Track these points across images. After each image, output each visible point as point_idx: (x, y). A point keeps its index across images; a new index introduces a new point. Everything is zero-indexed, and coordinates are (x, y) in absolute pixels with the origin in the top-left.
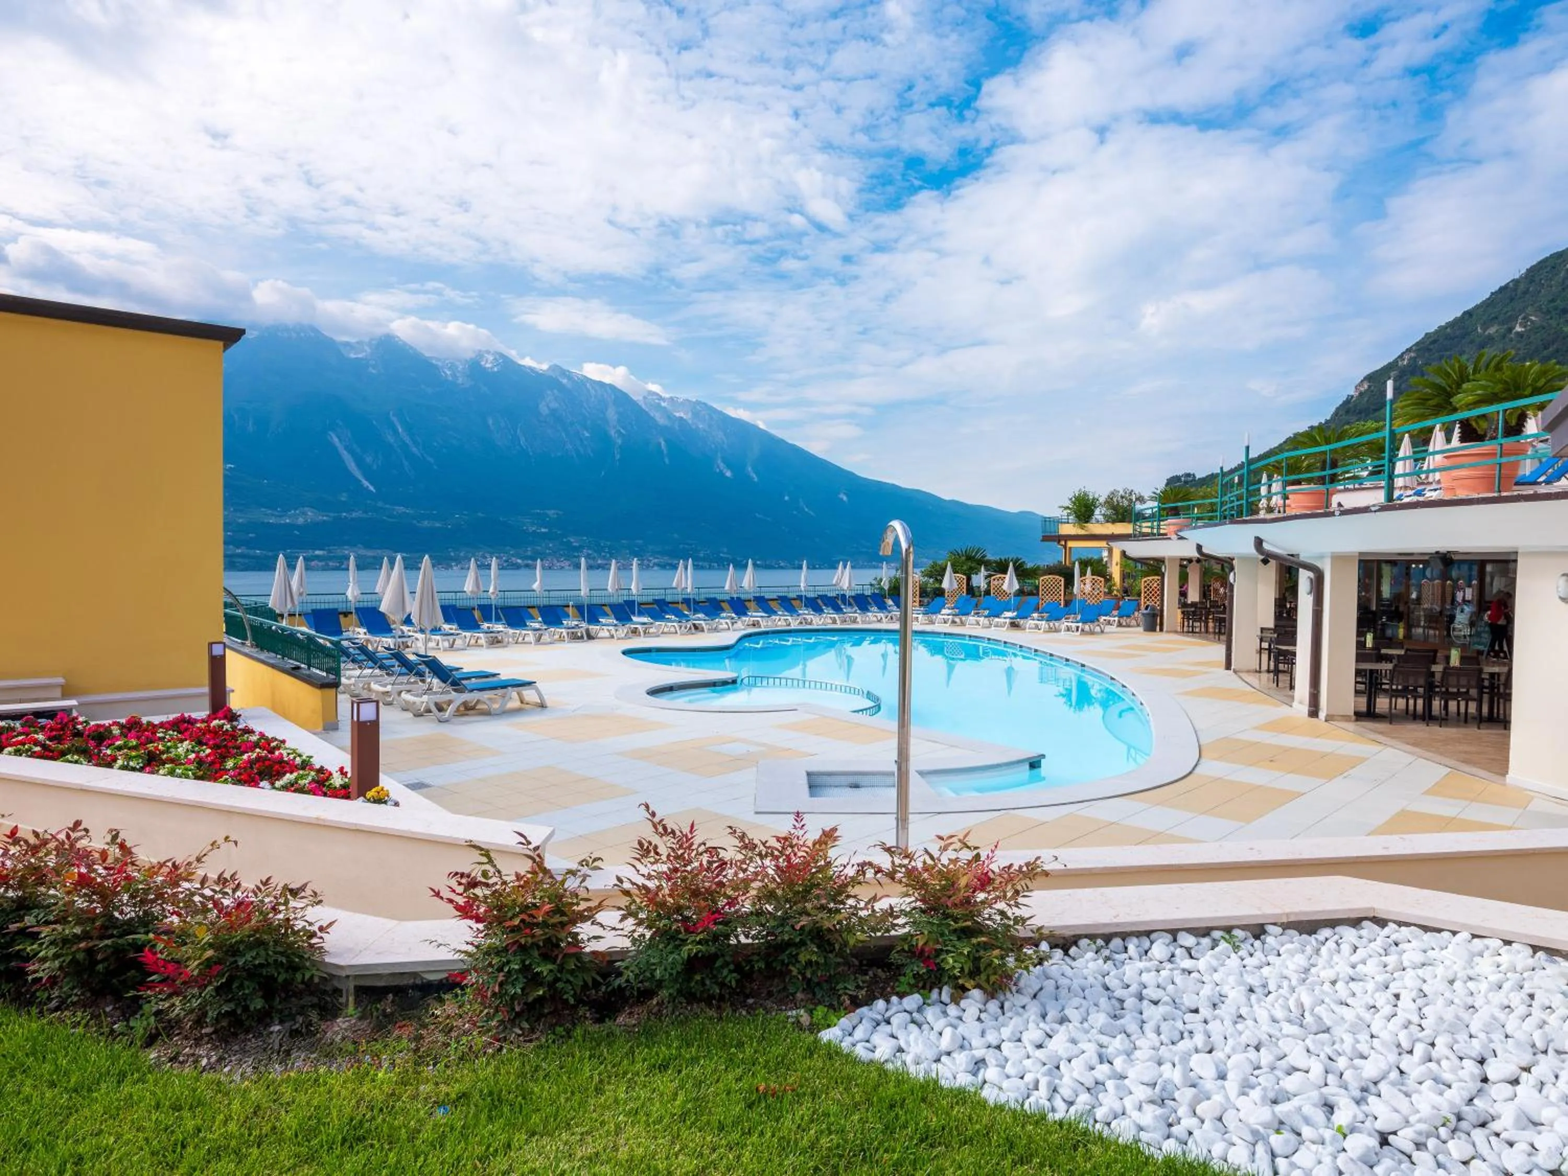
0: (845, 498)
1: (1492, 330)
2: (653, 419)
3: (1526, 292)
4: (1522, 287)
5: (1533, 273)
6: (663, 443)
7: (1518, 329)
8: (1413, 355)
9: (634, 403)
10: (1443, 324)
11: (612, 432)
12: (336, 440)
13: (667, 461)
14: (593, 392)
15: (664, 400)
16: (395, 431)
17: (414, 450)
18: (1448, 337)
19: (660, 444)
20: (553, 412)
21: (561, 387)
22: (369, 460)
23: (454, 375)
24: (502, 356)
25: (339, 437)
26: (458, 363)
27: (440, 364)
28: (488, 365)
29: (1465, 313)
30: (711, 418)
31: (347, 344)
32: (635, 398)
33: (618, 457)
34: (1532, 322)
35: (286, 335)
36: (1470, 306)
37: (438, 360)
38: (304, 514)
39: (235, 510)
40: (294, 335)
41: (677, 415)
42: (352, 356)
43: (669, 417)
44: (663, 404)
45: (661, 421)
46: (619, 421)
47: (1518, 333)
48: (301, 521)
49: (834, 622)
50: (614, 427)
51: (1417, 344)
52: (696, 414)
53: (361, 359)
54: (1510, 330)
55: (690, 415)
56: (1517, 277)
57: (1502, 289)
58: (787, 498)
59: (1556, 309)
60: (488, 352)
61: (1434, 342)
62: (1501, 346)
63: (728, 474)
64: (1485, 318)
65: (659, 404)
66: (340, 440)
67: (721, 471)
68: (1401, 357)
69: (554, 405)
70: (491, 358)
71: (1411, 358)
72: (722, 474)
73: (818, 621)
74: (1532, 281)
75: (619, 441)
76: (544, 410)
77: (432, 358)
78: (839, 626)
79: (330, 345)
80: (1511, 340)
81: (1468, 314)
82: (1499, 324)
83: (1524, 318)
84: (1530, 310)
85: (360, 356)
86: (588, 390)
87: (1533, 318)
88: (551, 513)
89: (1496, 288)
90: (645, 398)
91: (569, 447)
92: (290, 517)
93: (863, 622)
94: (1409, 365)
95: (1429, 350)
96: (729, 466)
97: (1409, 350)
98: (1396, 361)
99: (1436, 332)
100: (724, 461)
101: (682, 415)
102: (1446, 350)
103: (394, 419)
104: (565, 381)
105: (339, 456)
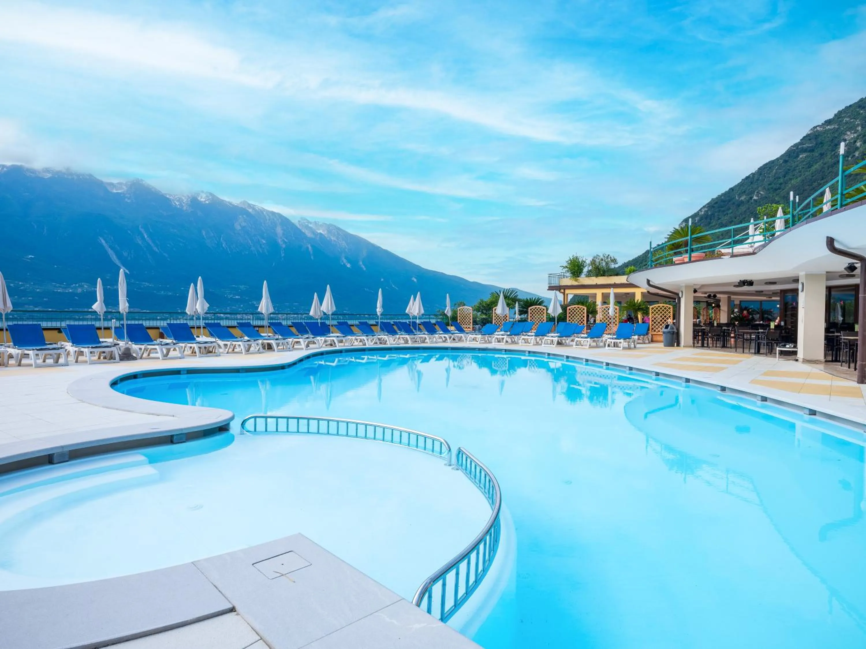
0: (415, 280)
1: (743, 198)
2: (304, 234)
3: (758, 180)
4: (756, 177)
5: (761, 170)
6: (310, 247)
7: (755, 198)
8: (706, 209)
9: (293, 225)
10: (720, 194)
11: (280, 241)
12: (103, 242)
13: (312, 257)
14: (267, 217)
15: (311, 223)
16: (143, 238)
17: (155, 249)
18: (723, 201)
19: (308, 248)
20: (243, 227)
21: (248, 214)
22: (125, 254)
23: (180, 205)
24: (211, 194)
25: (105, 240)
26: (183, 198)
27: (171, 197)
28: (202, 200)
29: (730, 189)
30: (338, 234)
31: (111, 184)
32: (293, 221)
33: (283, 255)
34: (761, 195)
35: (70, 177)
36: (732, 186)
37: (171, 195)
38: (82, 286)
39: (34, 284)
40: (75, 177)
41: (319, 232)
42: (115, 191)
43: (314, 232)
44: (310, 225)
45: (309, 234)
46: (283, 234)
47: (755, 200)
48: (79, 290)
49: (406, 342)
50: (281, 238)
51: (708, 204)
52: (329, 232)
53: (121, 193)
54: (751, 198)
55: (326, 232)
56: (754, 172)
57: (747, 178)
58: (382, 280)
59: (772, 188)
60: (203, 192)
61: (716, 203)
62: (747, 206)
63: (349, 266)
64: (739, 192)
65: (308, 225)
66: (106, 242)
67: (344, 264)
68: (701, 210)
69: (243, 224)
70: (204, 195)
71: (705, 211)
72: (345, 265)
73: (390, 341)
74: (761, 174)
75: (284, 246)
76: (238, 228)
77: (166, 194)
78: (410, 345)
79: (100, 184)
80: (752, 203)
81: (732, 189)
82: (746, 195)
83: (757, 193)
84: (760, 188)
85: (120, 191)
86: (265, 216)
87: (762, 193)
88: (242, 287)
89: (744, 177)
90: (299, 221)
91: (253, 248)
92: (72, 289)
93: (432, 342)
94: (704, 214)
95: (713, 207)
96: (350, 261)
97: (704, 207)
98: (698, 212)
99: (717, 198)
100: (346, 258)
101: (321, 231)
102: (722, 207)
103: (142, 230)
104: (250, 210)
105: (106, 252)
